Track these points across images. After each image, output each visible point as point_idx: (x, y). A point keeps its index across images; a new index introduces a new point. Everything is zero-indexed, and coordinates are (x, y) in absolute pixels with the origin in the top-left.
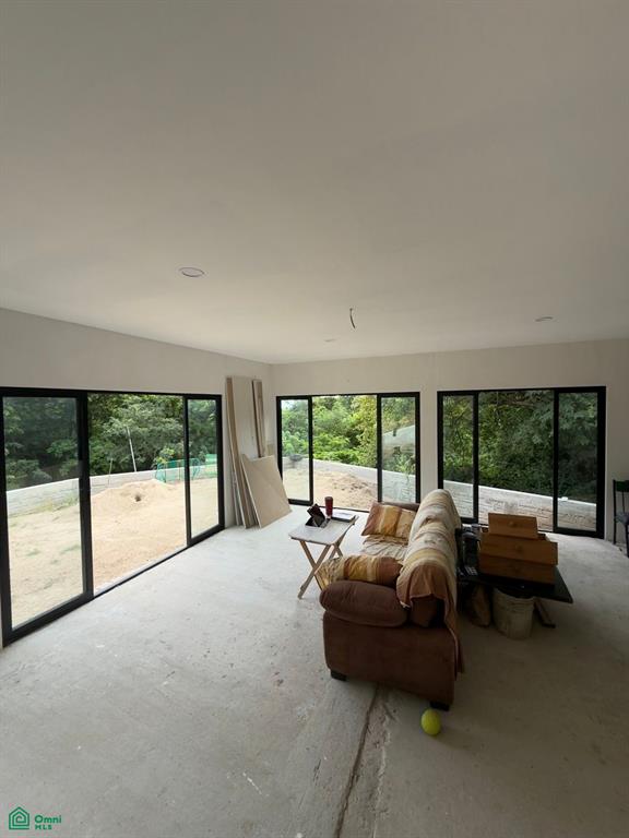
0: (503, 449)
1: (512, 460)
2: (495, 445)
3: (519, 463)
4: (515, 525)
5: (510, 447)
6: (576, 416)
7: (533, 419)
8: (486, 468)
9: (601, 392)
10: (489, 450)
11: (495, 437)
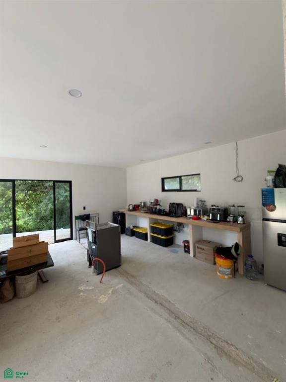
0: (37, 214)
1: (42, 219)
2: (33, 212)
3: (45, 220)
4: (27, 240)
5: (41, 213)
6: (65, 195)
7: (48, 197)
8: (28, 225)
9: (70, 182)
10: (30, 216)
11: (32, 208)
